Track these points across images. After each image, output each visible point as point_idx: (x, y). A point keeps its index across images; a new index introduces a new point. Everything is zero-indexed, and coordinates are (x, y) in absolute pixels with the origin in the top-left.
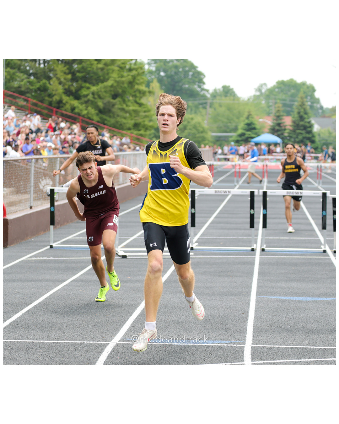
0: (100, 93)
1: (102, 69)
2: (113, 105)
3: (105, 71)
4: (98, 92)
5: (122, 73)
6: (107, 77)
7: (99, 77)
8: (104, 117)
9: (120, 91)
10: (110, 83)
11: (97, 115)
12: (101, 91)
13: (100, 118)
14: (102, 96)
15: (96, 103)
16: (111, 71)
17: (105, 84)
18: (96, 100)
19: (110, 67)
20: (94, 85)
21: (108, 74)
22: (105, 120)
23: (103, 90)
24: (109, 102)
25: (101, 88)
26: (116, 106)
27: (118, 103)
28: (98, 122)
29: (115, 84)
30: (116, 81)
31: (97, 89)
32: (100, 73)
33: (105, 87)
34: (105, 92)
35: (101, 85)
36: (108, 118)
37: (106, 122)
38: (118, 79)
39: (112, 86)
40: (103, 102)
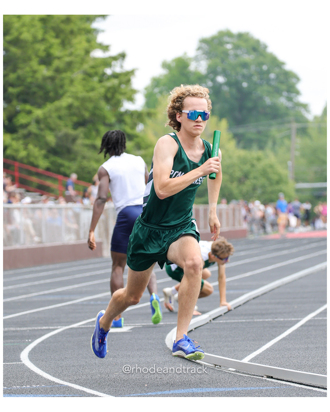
0: (49, 121)
1: (52, 79)
2: (74, 139)
3: (57, 81)
4: (45, 118)
5: (91, 84)
6: (61, 92)
7: (47, 93)
8: (60, 160)
9: (87, 115)
10: (65, 102)
11: (46, 157)
12: (50, 117)
13: (52, 163)
14: (53, 126)
15: (43, 137)
16: (67, 82)
17: (57, 103)
18: (43, 133)
19: (64, 75)
20: (40, 106)
21: (62, 87)
22: (62, 165)
23: (54, 115)
24: (66, 136)
25: (50, 111)
26: (80, 141)
27: (82, 135)
28: (48, 169)
29: (76, 104)
30: (77, 98)
31: (44, 114)
32: (49, 86)
33: (58, 110)
34: (60, 118)
35: (49, 107)
36: (66, 163)
37: (62, 169)
38: (80, 95)
39: (70, 107)
40: (56, 136)
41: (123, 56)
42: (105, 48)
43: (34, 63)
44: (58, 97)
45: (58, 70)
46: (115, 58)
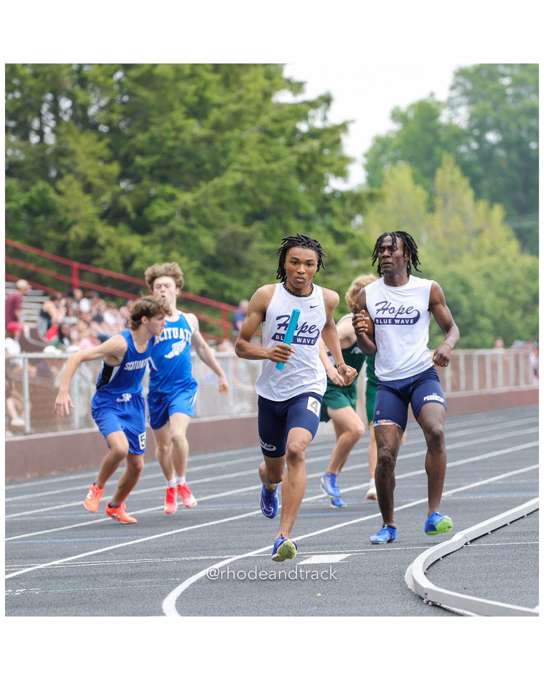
0: (205, 210)
1: (209, 141)
2: (247, 243)
3: (217, 145)
4: (198, 207)
5: (273, 149)
6: (223, 163)
7: (200, 165)
8: (223, 278)
9: (267, 200)
10: (231, 178)
11: (200, 272)
12: (206, 205)
13: (209, 283)
14: (211, 219)
15: (195, 238)
16: (233, 145)
17: (217, 181)
18: (194, 232)
19: (228, 135)
20: (188, 188)
21: (225, 154)
22: (226, 286)
23: (213, 201)
24: (234, 235)
25: (205, 195)
26: (256, 246)
27: (260, 235)
28: (203, 293)
29: (249, 183)
30: (250, 173)
31: (195, 200)
32: (204, 153)
33: (218, 193)
34: (222, 206)
35: (205, 188)
36: (234, 283)
37: (227, 293)
38: (256, 168)
39: (238, 187)
40: (216, 237)
41: (327, 100)
42: (297, 87)
43: (178, 115)
44: (219, 171)
45: (217, 127)
46: (313, 105)
